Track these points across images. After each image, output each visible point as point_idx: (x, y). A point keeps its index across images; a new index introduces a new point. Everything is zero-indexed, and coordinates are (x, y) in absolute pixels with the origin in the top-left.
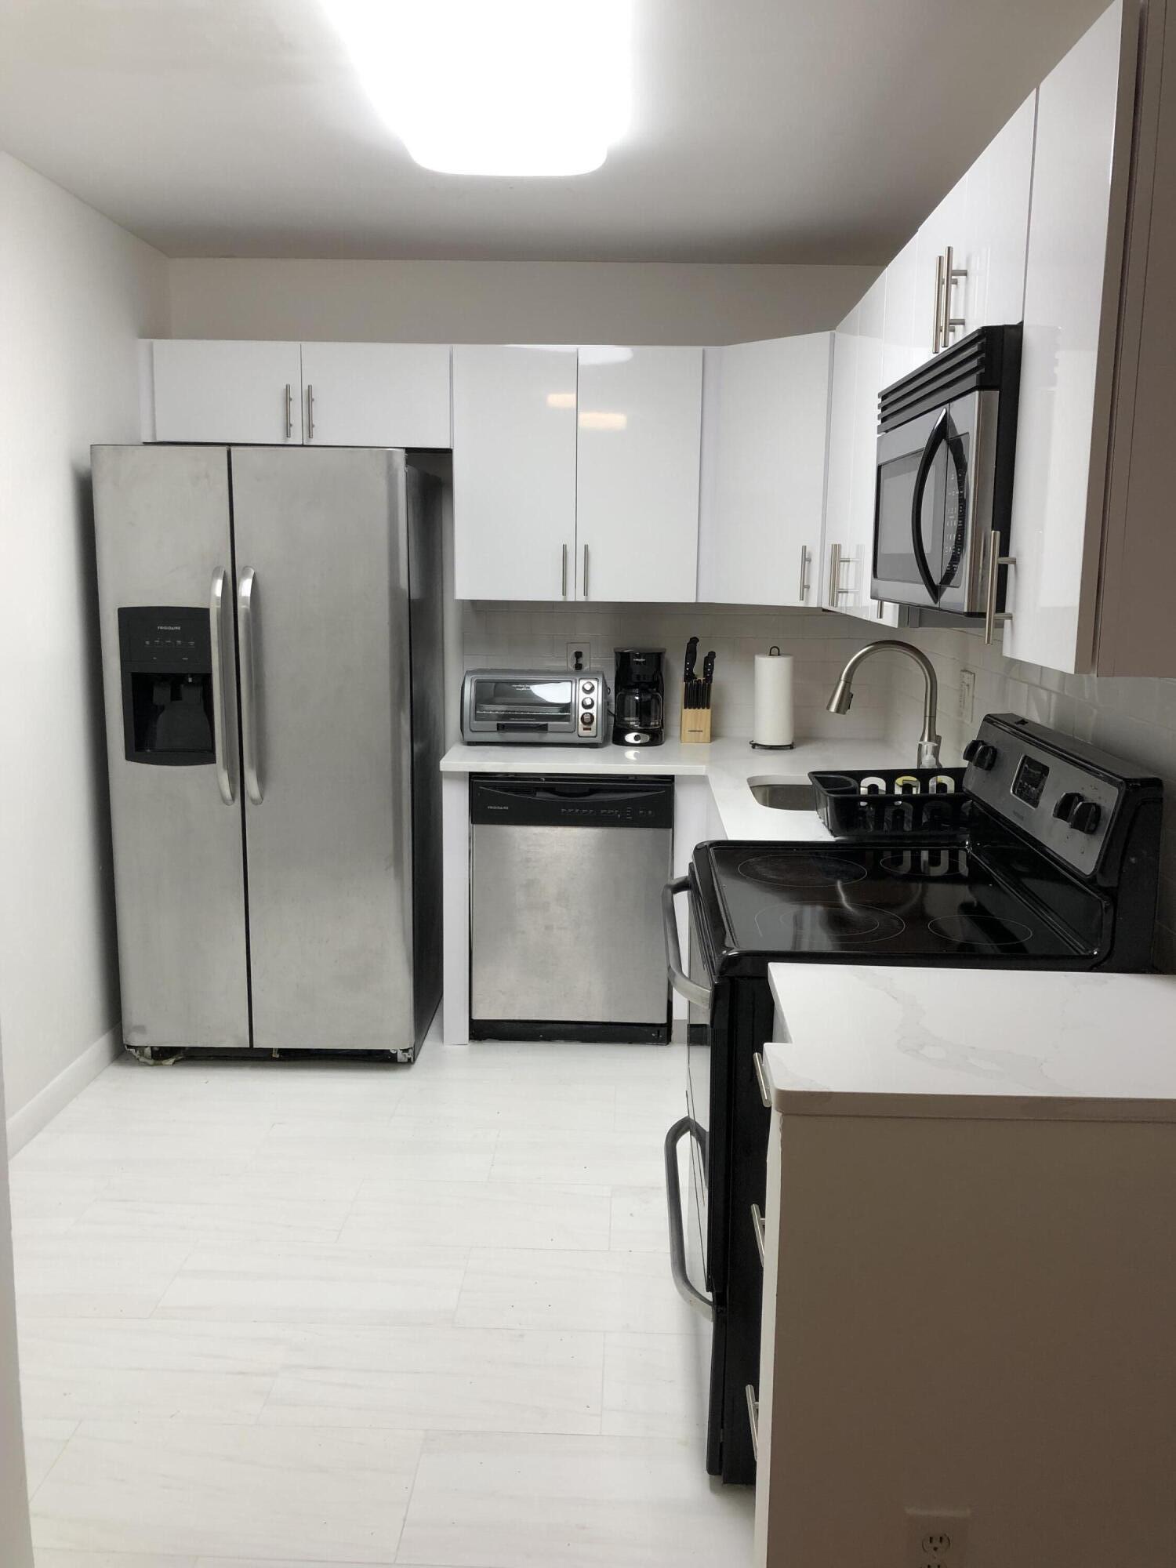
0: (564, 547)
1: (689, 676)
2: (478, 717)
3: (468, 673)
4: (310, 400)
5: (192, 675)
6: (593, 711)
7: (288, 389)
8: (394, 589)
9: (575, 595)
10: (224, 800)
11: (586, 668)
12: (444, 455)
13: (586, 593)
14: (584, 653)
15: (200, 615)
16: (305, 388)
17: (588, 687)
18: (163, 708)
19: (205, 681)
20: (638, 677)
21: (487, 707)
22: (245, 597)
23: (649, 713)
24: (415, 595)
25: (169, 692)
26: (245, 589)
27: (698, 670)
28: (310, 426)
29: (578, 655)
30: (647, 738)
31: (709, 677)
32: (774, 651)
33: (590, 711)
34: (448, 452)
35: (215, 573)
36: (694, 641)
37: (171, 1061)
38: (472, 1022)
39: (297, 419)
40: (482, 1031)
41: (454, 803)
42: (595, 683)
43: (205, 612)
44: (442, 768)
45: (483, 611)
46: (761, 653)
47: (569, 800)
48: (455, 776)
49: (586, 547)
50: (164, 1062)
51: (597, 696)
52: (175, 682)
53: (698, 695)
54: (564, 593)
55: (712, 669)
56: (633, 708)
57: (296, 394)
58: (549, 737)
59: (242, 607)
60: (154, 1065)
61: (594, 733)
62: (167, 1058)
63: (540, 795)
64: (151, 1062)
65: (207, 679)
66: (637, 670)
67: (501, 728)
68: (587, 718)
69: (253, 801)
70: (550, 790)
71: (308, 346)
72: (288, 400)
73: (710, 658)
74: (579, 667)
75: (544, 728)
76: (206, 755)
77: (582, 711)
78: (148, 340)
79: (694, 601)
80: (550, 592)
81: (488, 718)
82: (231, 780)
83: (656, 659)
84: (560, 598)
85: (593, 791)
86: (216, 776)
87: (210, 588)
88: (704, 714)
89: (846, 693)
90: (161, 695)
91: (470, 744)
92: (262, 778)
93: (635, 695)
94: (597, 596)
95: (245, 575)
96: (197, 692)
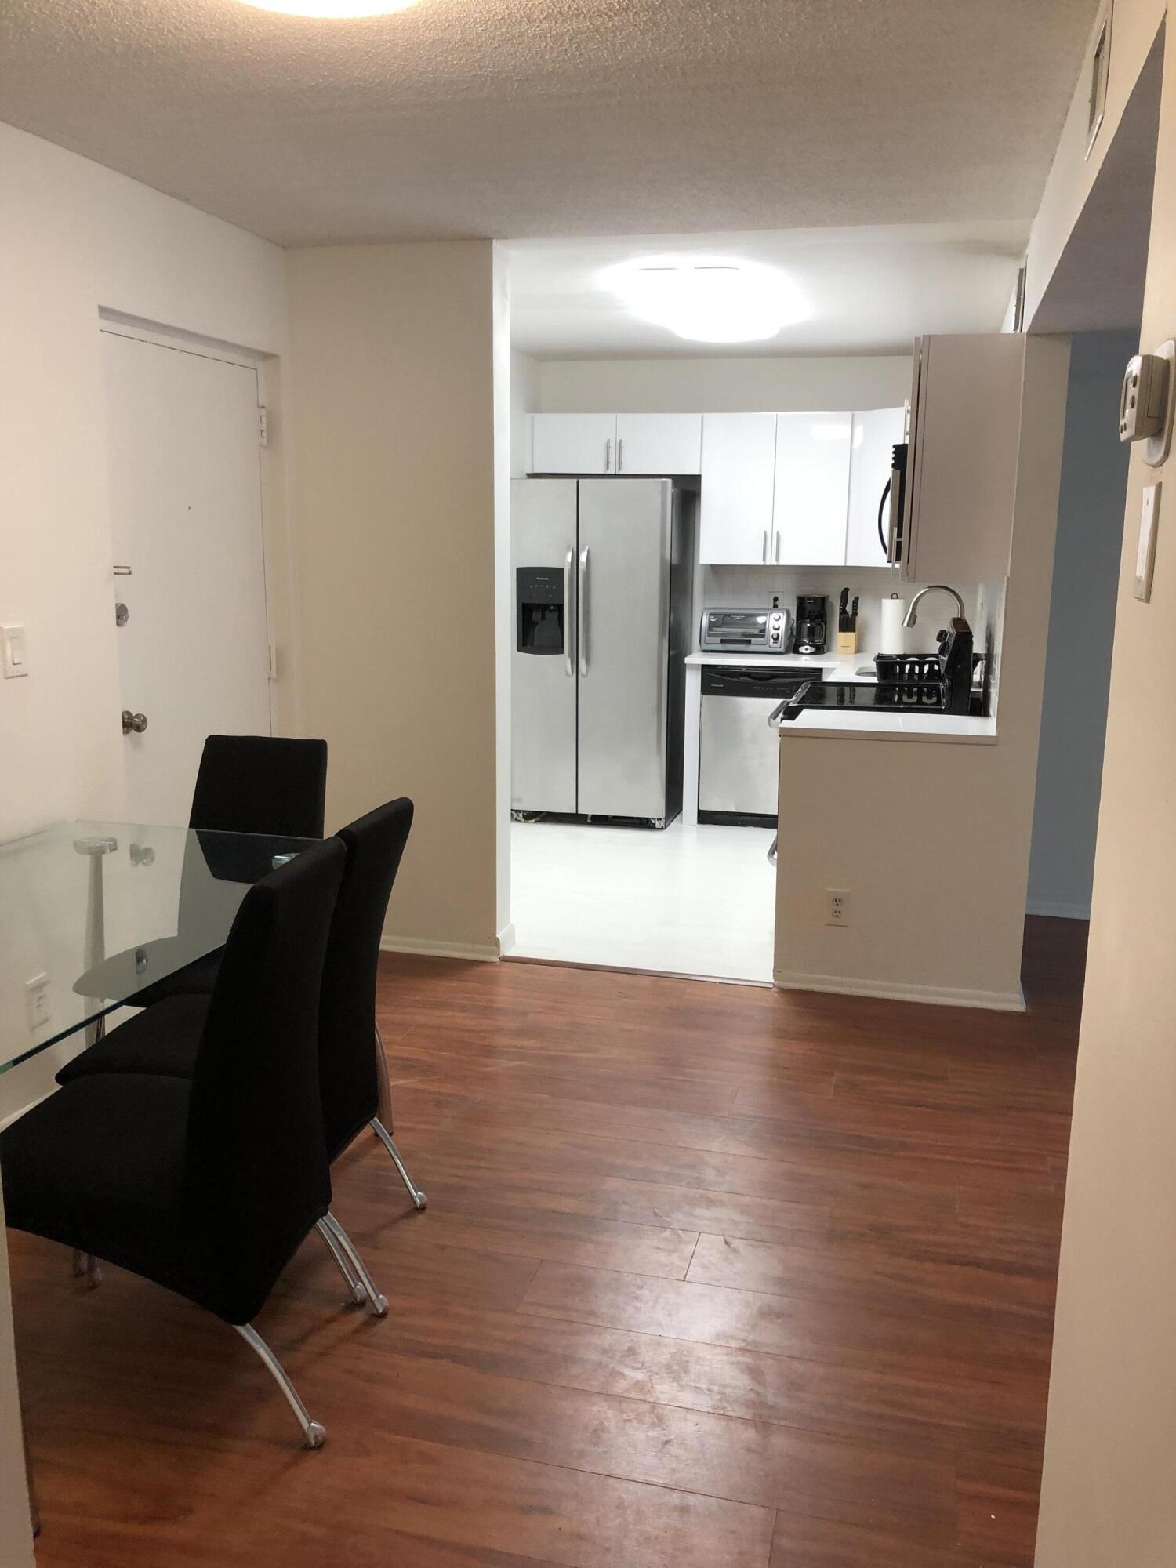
0: (765, 532)
1: (843, 611)
2: (710, 635)
3: (706, 609)
4: (621, 448)
5: (553, 605)
6: (779, 632)
7: (608, 441)
8: (662, 558)
9: (771, 561)
10: (567, 675)
11: (779, 607)
12: (696, 479)
13: (777, 560)
14: (779, 599)
15: (560, 572)
16: (618, 441)
17: (777, 617)
18: (537, 623)
19: (560, 608)
20: (810, 612)
21: (715, 629)
22: (583, 563)
23: (814, 634)
24: (674, 562)
25: (540, 615)
26: (583, 558)
27: (849, 608)
28: (620, 463)
29: (776, 599)
30: (813, 650)
31: (855, 613)
32: (892, 597)
33: (777, 632)
34: (700, 476)
35: (568, 548)
36: (846, 590)
37: (533, 821)
38: (699, 811)
39: (613, 459)
40: (706, 818)
41: (693, 683)
42: (781, 614)
43: (562, 571)
44: (686, 662)
45: (718, 571)
46: (886, 597)
47: (760, 682)
48: (693, 666)
49: (778, 532)
50: (530, 821)
51: (782, 623)
52: (543, 608)
53: (848, 624)
54: (764, 560)
55: (857, 608)
56: (805, 632)
57: (613, 445)
58: (751, 648)
59: (582, 567)
60: (524, 822)
61: (781, 645)
62: (531, 819)
63: (742, 679)
64: (523, 820)
65: (561, 608)
66: (809, 608)
67: (723, 641)
68: (775, 636)
69: (583, 676)
70: (747, 675)
71: (620, 416)
72: (608, 447)
73: (856, 600)
74: (775, 607)
75: (749, 642)
76: (558, 649)
77: (772, 632)
78: (531, 415)
79: (843, 564)
80: (756, 560)
81: (715, 636)
82: (572, 663)
83: (822, 601)
84: (762, 563)
85: (773, 677)
86: (563, 661)
87: (565, 557)
88: (851, 636)
89: (913, 616)
90: (536, 616)
91: (705, 651)
92: (588, 661)
93: (807, 623)
94: (783, 562)
95: (583, 550)
96: (556, 615)
